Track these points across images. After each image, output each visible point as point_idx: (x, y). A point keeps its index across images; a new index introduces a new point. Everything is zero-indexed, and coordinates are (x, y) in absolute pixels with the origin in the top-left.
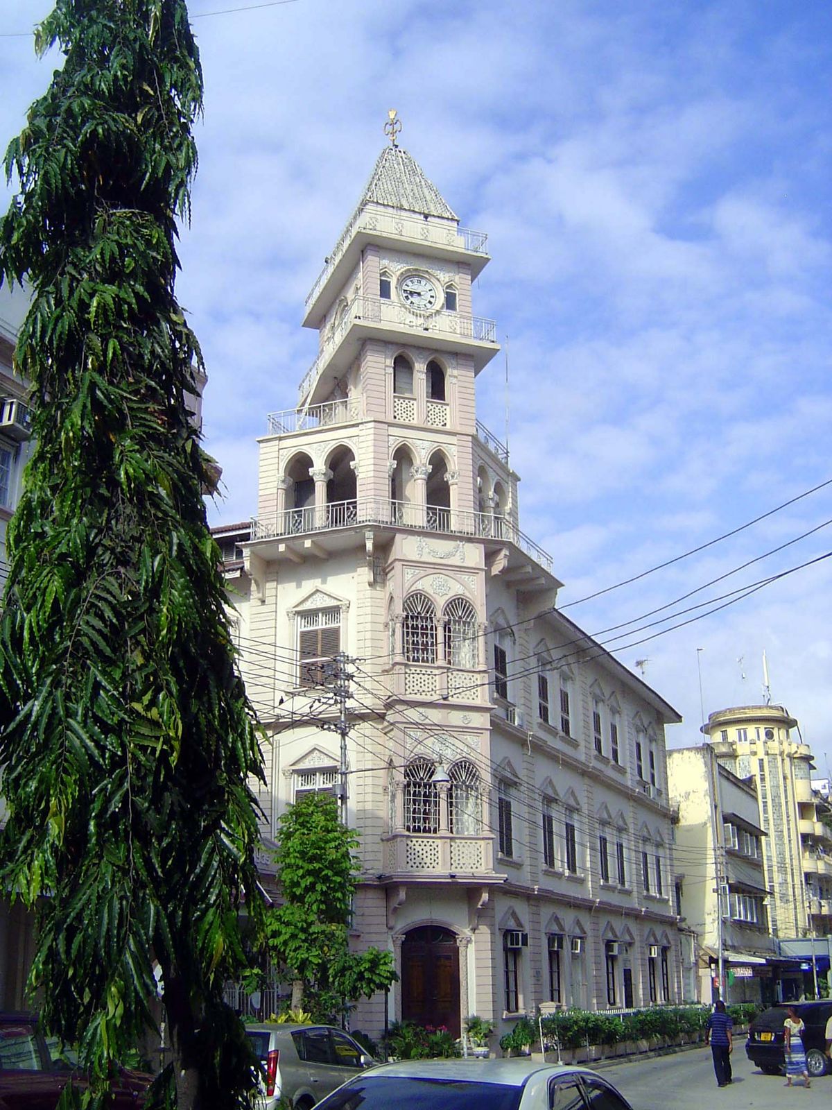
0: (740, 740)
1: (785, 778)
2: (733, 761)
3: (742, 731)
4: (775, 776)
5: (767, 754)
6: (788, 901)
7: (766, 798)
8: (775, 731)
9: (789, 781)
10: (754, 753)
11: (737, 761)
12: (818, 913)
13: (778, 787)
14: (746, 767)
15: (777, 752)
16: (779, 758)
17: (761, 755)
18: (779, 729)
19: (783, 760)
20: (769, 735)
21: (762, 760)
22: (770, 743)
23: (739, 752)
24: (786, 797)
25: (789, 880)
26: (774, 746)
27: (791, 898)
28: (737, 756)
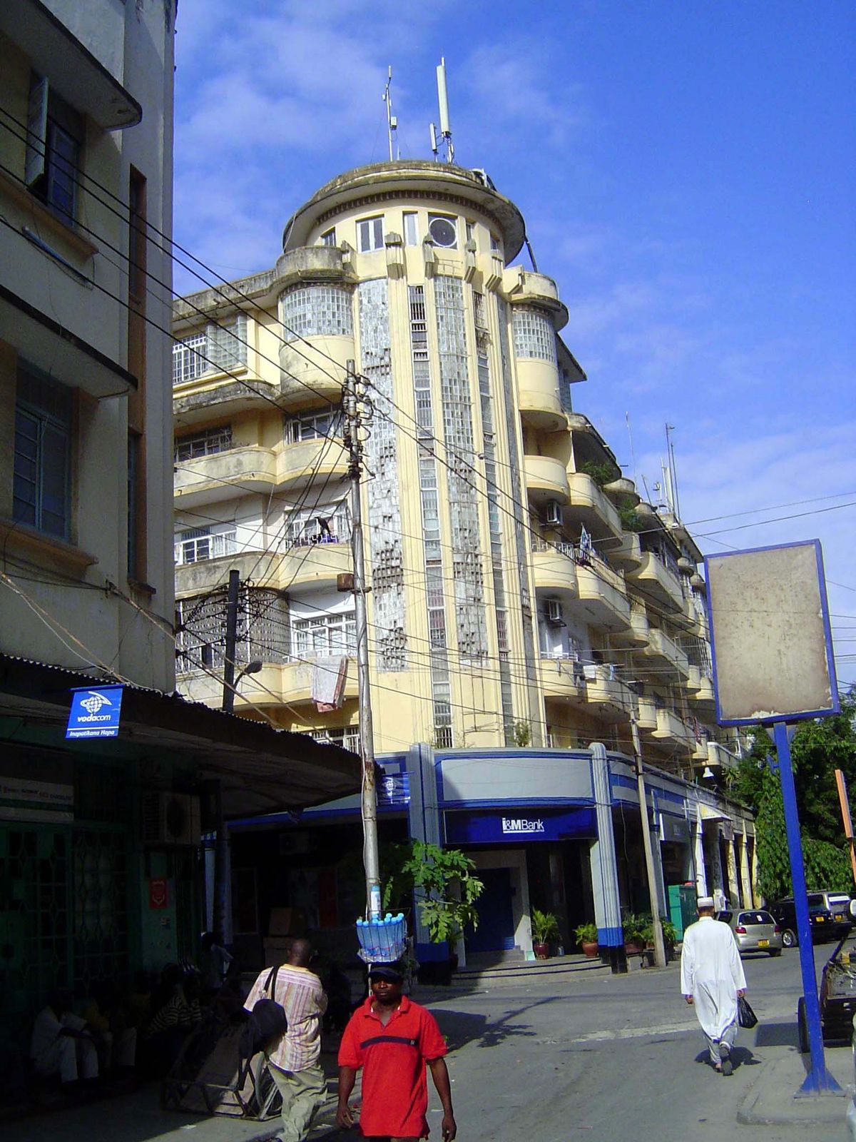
0: (365, 246)
1: (481, 340)
2: (342, 295)
3: (371, 223)
4: (455, 331)
5: (432, 271)
6: (481, 655)
7: (426, 383)
8: (459, 227)
9: (493, 351)
10: (397, 271)
11: (355, 296)
12: (572, 691)
13: (461, 357)
14: (376, 307)
15: (461, 273)
16: (466, 290)
17: (417, 274)
18: (470, 225)
19: (478, 296)
20: (441, 234)
21: (420, 289)
22: (441, 251)
23: (361, 271)
24: (484, 386)
25: (488, 596)
26: (453, 259)
27: (492, 647)
28: (354, 285)
